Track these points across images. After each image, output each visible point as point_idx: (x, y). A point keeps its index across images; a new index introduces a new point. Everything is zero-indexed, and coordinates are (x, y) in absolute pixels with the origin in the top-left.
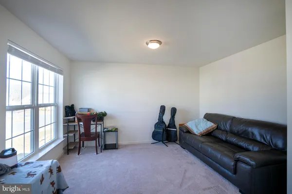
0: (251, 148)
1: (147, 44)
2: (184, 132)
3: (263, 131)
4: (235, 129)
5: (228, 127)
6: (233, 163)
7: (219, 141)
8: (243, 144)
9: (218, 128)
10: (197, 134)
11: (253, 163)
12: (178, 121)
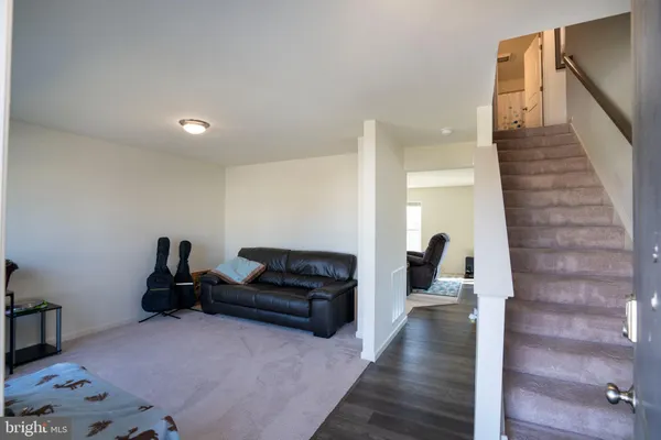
0: (314, 285)
1: (182, 122)
2: (213, 284)
3: (325, 264)
4: (294, 267)
5: (283, 266)
6: (307, 305)
7: (274, 286)
8: (305, 284)
9: (267, 270)
10: (239, 282)
11: (329, 296)
12: (195, 266)
